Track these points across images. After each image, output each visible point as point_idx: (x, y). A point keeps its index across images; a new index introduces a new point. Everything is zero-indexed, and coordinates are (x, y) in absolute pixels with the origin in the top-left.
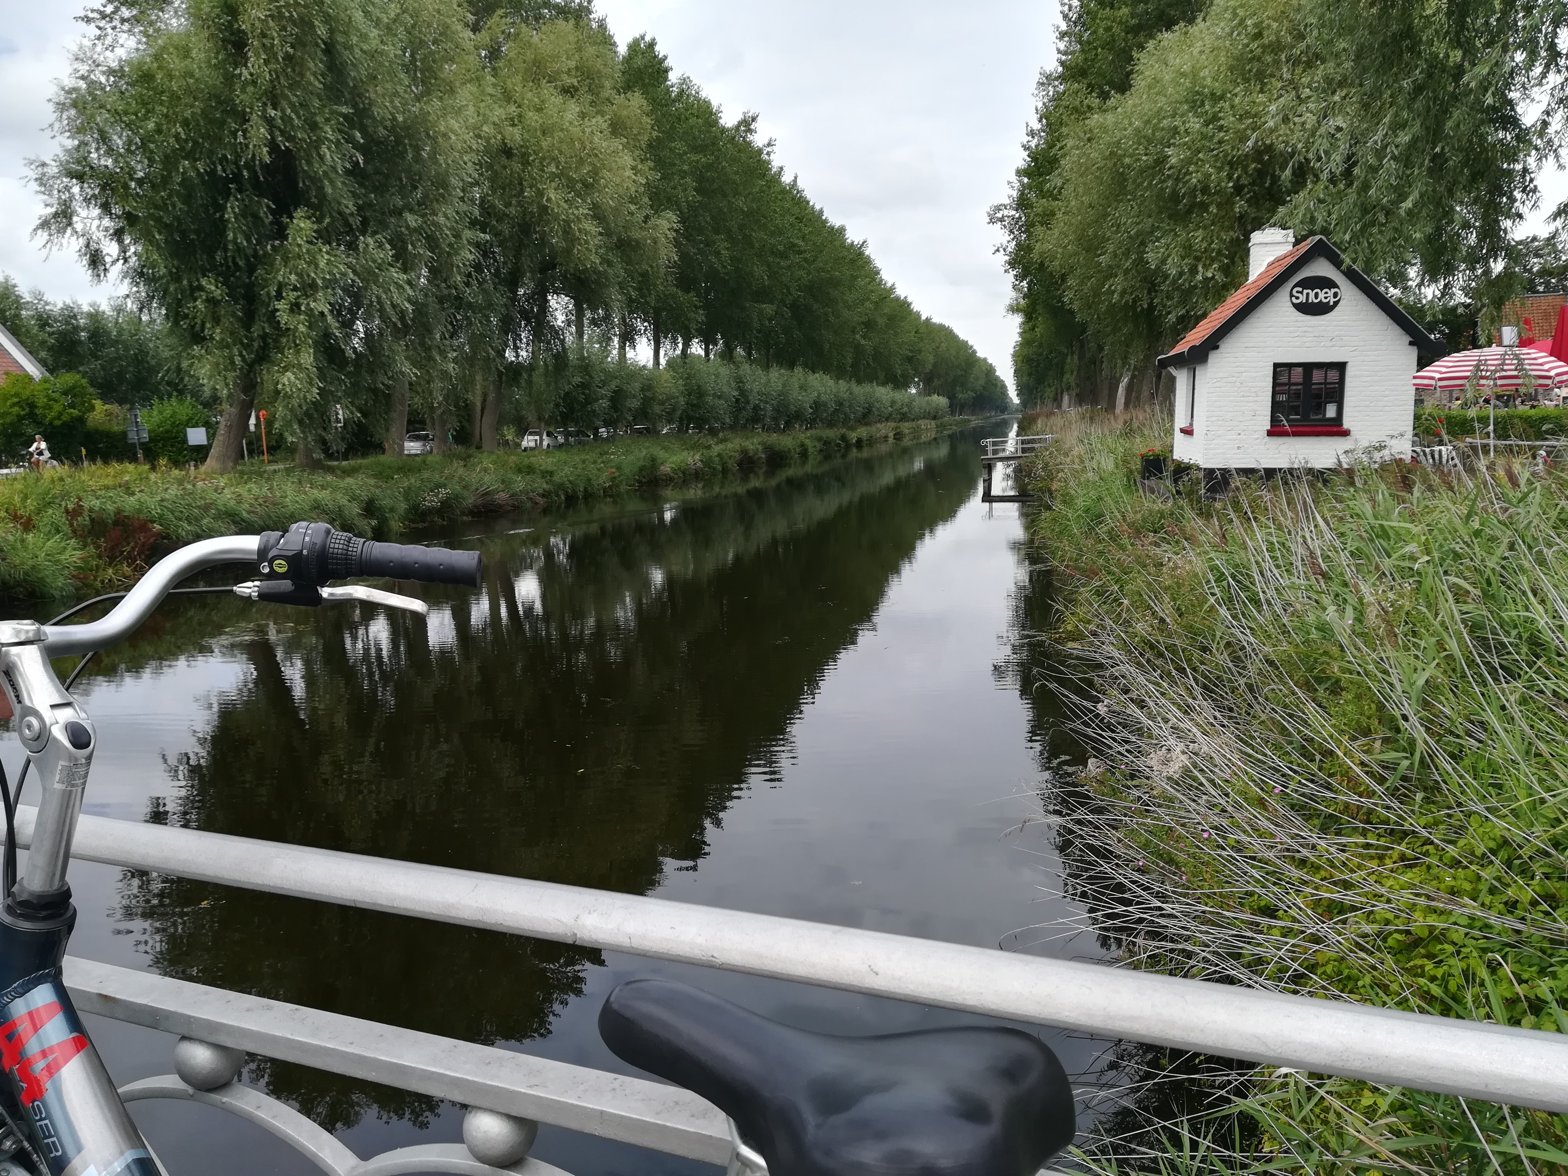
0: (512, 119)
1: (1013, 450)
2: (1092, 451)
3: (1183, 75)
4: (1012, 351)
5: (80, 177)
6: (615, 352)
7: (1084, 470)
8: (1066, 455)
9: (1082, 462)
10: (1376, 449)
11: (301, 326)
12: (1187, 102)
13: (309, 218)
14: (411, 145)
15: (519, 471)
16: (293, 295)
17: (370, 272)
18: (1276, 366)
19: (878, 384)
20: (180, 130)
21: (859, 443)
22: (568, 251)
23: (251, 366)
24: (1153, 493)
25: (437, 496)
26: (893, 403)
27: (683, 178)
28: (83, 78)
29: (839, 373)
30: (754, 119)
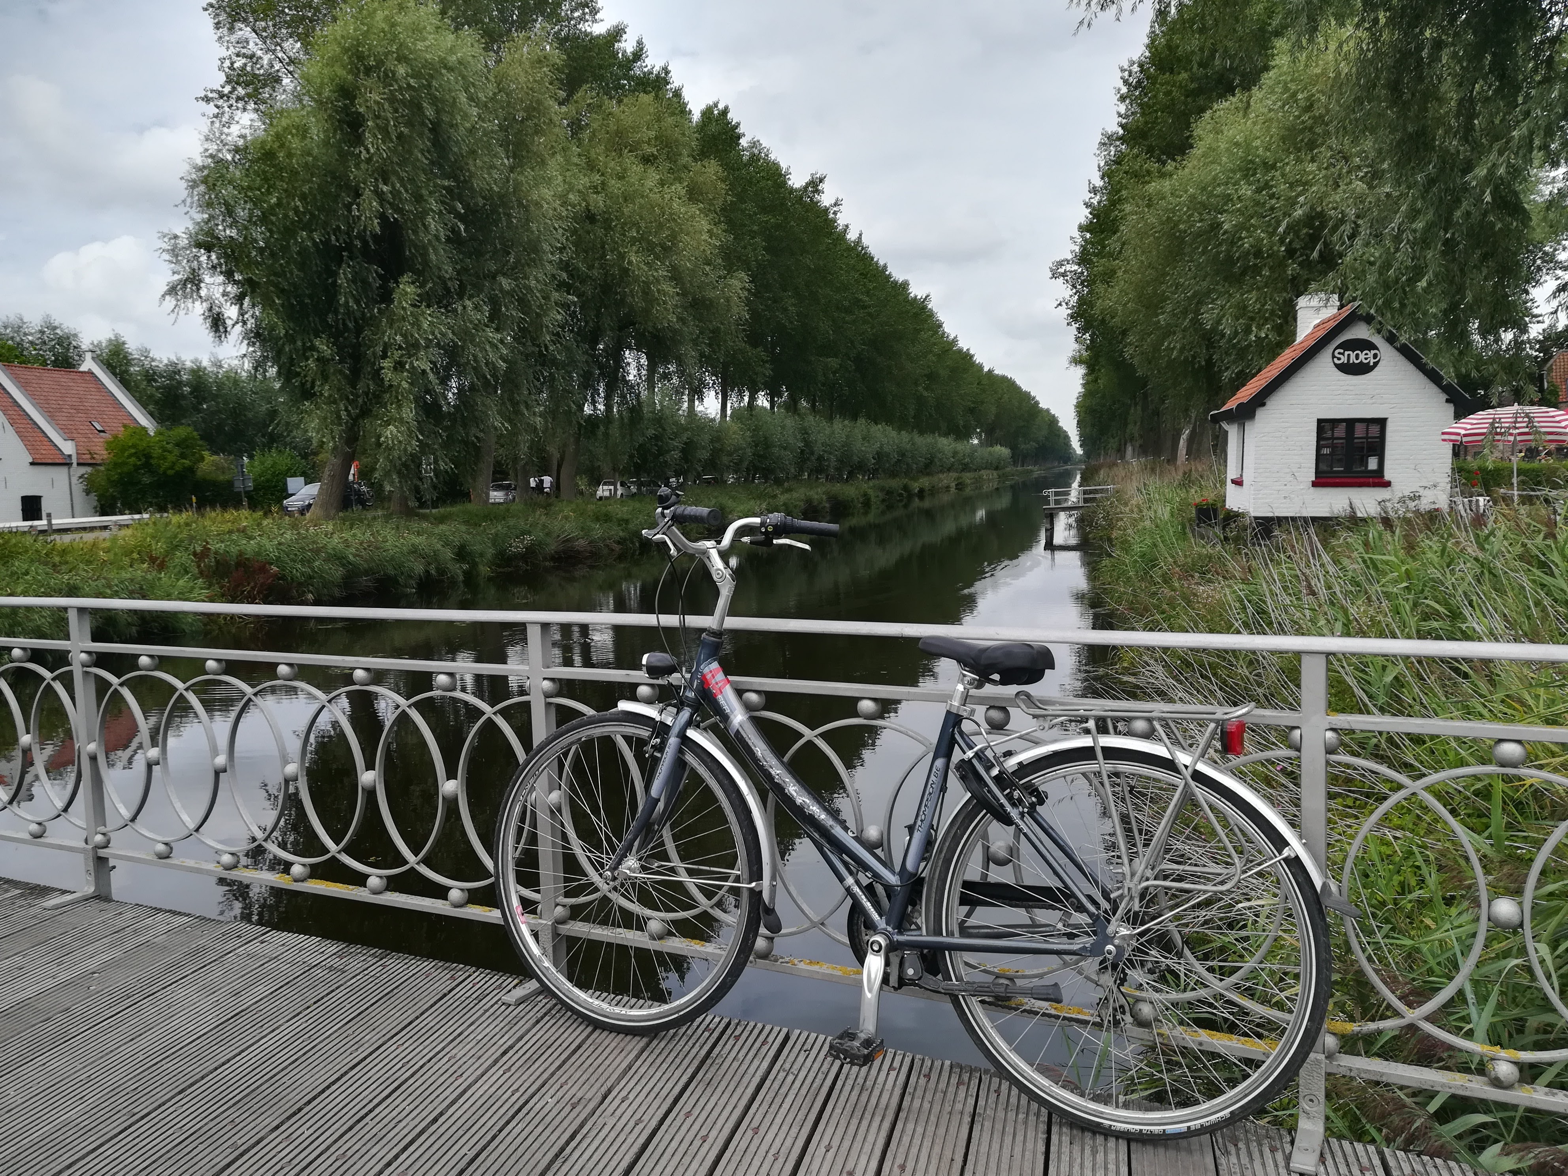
0: (595, 187)
1: (1075, 500)
2: (1150, 500)
3: (1237, 144)
4: (1075, 402)
5: (209, 249)
6: (686, 405)
7: (1142, 519)
8: (1126, 504)
9: (1141, 511)
10: (1411, 499)
11: (404, 383)
12: (1240, 170)
13: (413, 283)
14: (505, 214)
15: (597, 519)
16: (397, 354)
17: (466, 332)
18: (1320, 421)
19: (940, 435)
20: (298, 203)
21: (921, 494)
22: (647, 311)
23: (355, 420)
24: (1203, 538)
25: (522, 542)
26: (955, 453)
27: (753, 238)
28: (212, 156)
29: (902, 424)
30: (821, 180)
